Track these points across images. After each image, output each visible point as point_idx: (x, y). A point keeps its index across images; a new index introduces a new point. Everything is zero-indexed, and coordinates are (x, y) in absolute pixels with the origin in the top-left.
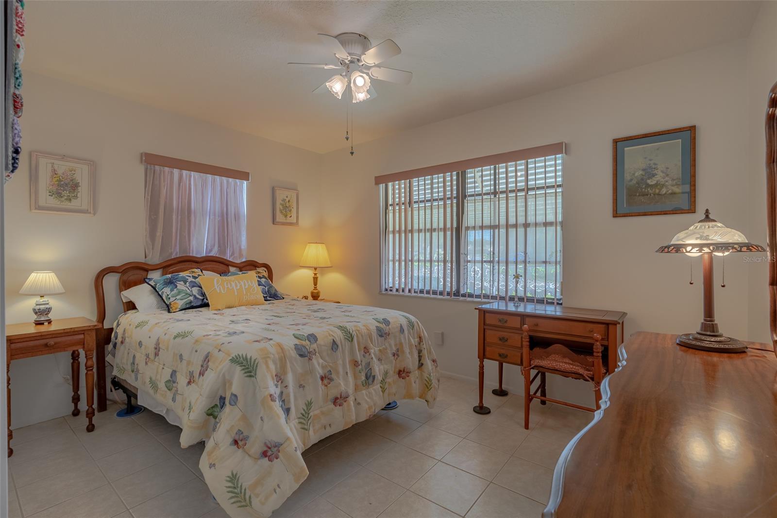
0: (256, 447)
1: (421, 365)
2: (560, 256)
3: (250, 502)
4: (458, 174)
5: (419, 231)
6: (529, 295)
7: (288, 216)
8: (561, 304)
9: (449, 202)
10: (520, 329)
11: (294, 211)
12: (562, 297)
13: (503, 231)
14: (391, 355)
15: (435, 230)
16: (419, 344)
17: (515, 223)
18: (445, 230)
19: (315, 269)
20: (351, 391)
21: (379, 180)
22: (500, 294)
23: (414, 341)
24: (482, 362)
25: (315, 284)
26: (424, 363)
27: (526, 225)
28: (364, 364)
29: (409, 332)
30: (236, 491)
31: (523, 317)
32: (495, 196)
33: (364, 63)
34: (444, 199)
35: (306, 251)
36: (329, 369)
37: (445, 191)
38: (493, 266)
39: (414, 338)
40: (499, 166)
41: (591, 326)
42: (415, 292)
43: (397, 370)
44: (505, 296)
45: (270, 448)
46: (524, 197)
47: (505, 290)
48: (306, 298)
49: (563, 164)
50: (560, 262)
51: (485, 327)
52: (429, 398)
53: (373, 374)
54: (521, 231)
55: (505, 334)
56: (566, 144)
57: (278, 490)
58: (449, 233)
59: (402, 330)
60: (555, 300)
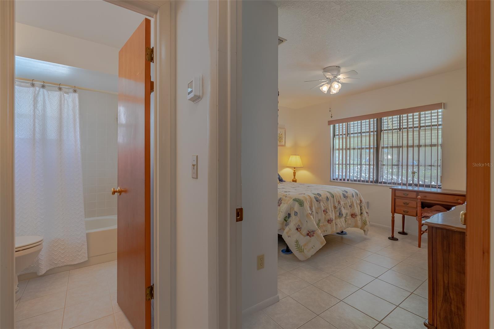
0: (305, 232)
1: (361, 213)
2: (440, 162)
3: (303, 251)
4: (377, 120)
5: (354, 149)
6: (420, 183)
7: (281, 142)
8: (441, 188)
9: (372, 134)
10: (416, 198)
11: (284, 139)
12: (441, 184)
13: (405, 149)
14: (349, 206)
15: (363, 148)
16: (360, 203)
17: (412, 145)
18: (370, 148)
19: (295, 168)
20: (334, 219)
21: (330, 123)
22: (403, 182)
23: (359, 202)
24: (393, 215)
25: (294, 176)
26: (363, 213)
27: (419, 146)
28: (338, 208)
29: (356, 197)
30: (298, 246)
31: (418, 192)
32: (400, 130)
33: (338, 78)
34: (369, 132)
35: (290, 159)
36: (326, 208)
37: (370, 128)
38: (399, 168)
39: (358, 201)
40: (402, 116)
41: (457, 197)
42: (351, 181)
43: (351, 214)
44: (406, 183)
45: (310, 232)
46: (418, 131)
47: (406, 180)
48: (291, 182)
49: (443, 115)
50: (440, 165)
51: (395, 197)
52: (365, 229)
53: (342, 213)
54: (416, 149)
55: (407, 201)
56: (444, 104)
57: (314, 247)
58: (372, 150)
59: (353, 196)
60: (437, 186)
